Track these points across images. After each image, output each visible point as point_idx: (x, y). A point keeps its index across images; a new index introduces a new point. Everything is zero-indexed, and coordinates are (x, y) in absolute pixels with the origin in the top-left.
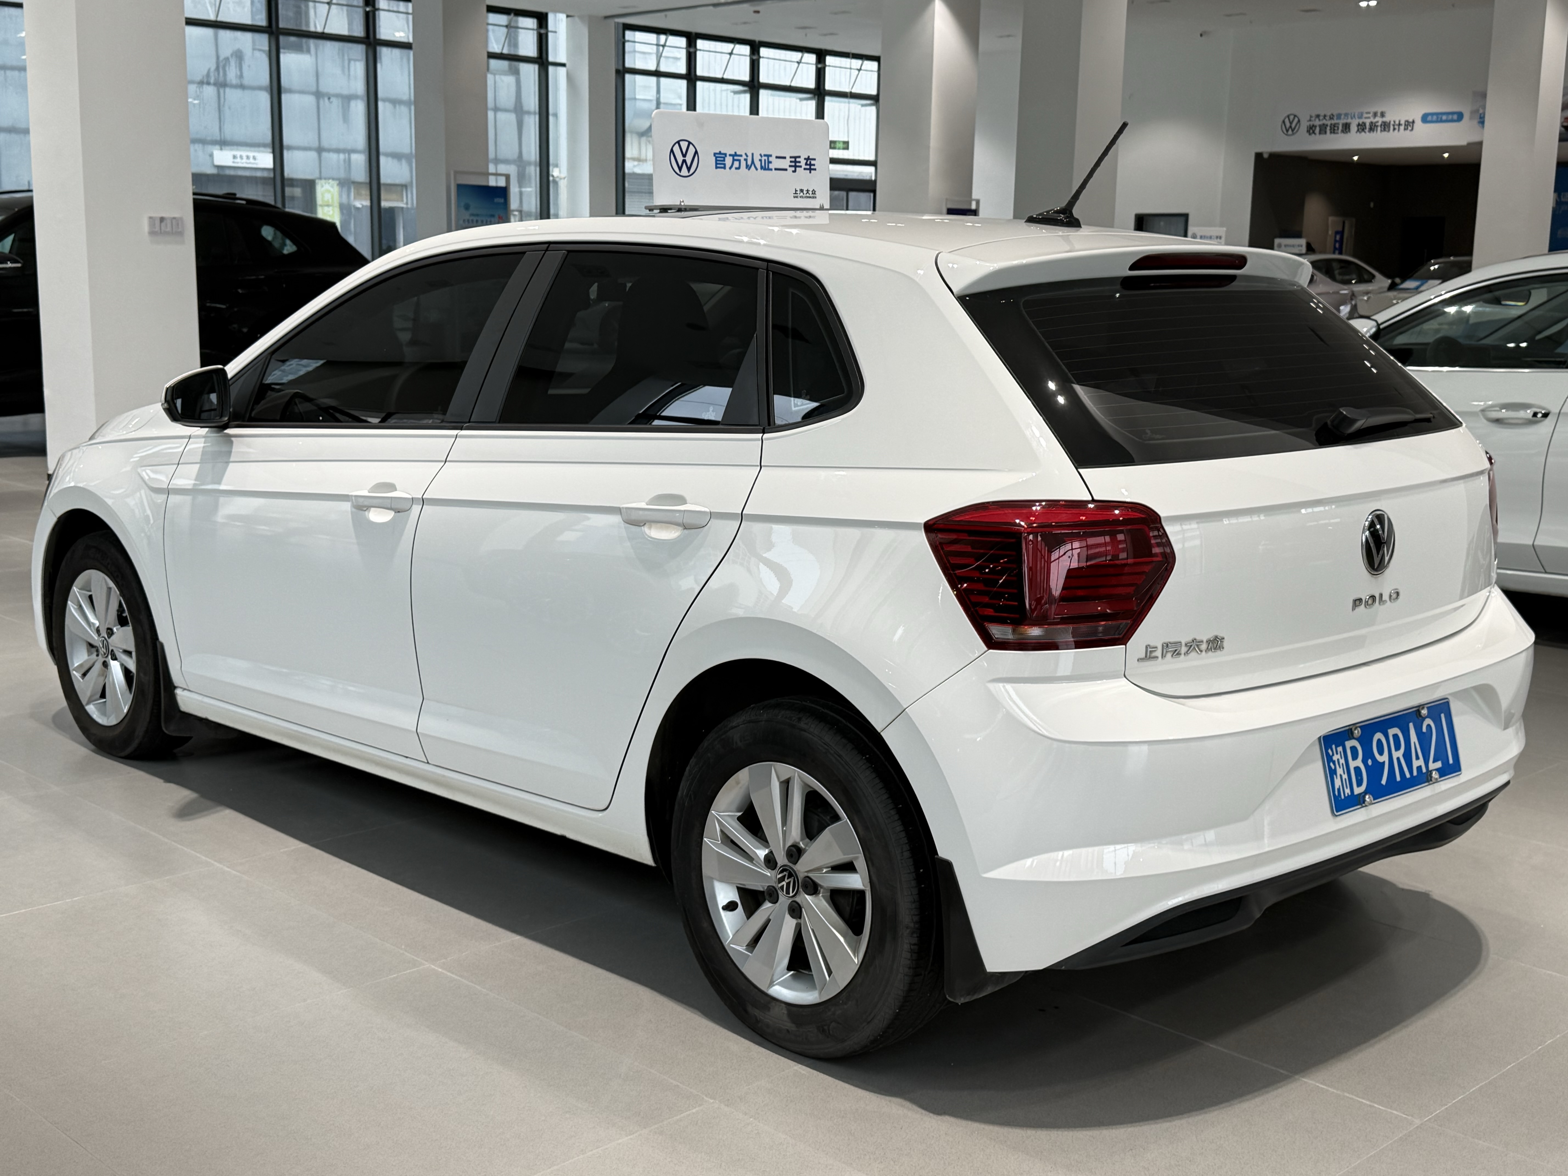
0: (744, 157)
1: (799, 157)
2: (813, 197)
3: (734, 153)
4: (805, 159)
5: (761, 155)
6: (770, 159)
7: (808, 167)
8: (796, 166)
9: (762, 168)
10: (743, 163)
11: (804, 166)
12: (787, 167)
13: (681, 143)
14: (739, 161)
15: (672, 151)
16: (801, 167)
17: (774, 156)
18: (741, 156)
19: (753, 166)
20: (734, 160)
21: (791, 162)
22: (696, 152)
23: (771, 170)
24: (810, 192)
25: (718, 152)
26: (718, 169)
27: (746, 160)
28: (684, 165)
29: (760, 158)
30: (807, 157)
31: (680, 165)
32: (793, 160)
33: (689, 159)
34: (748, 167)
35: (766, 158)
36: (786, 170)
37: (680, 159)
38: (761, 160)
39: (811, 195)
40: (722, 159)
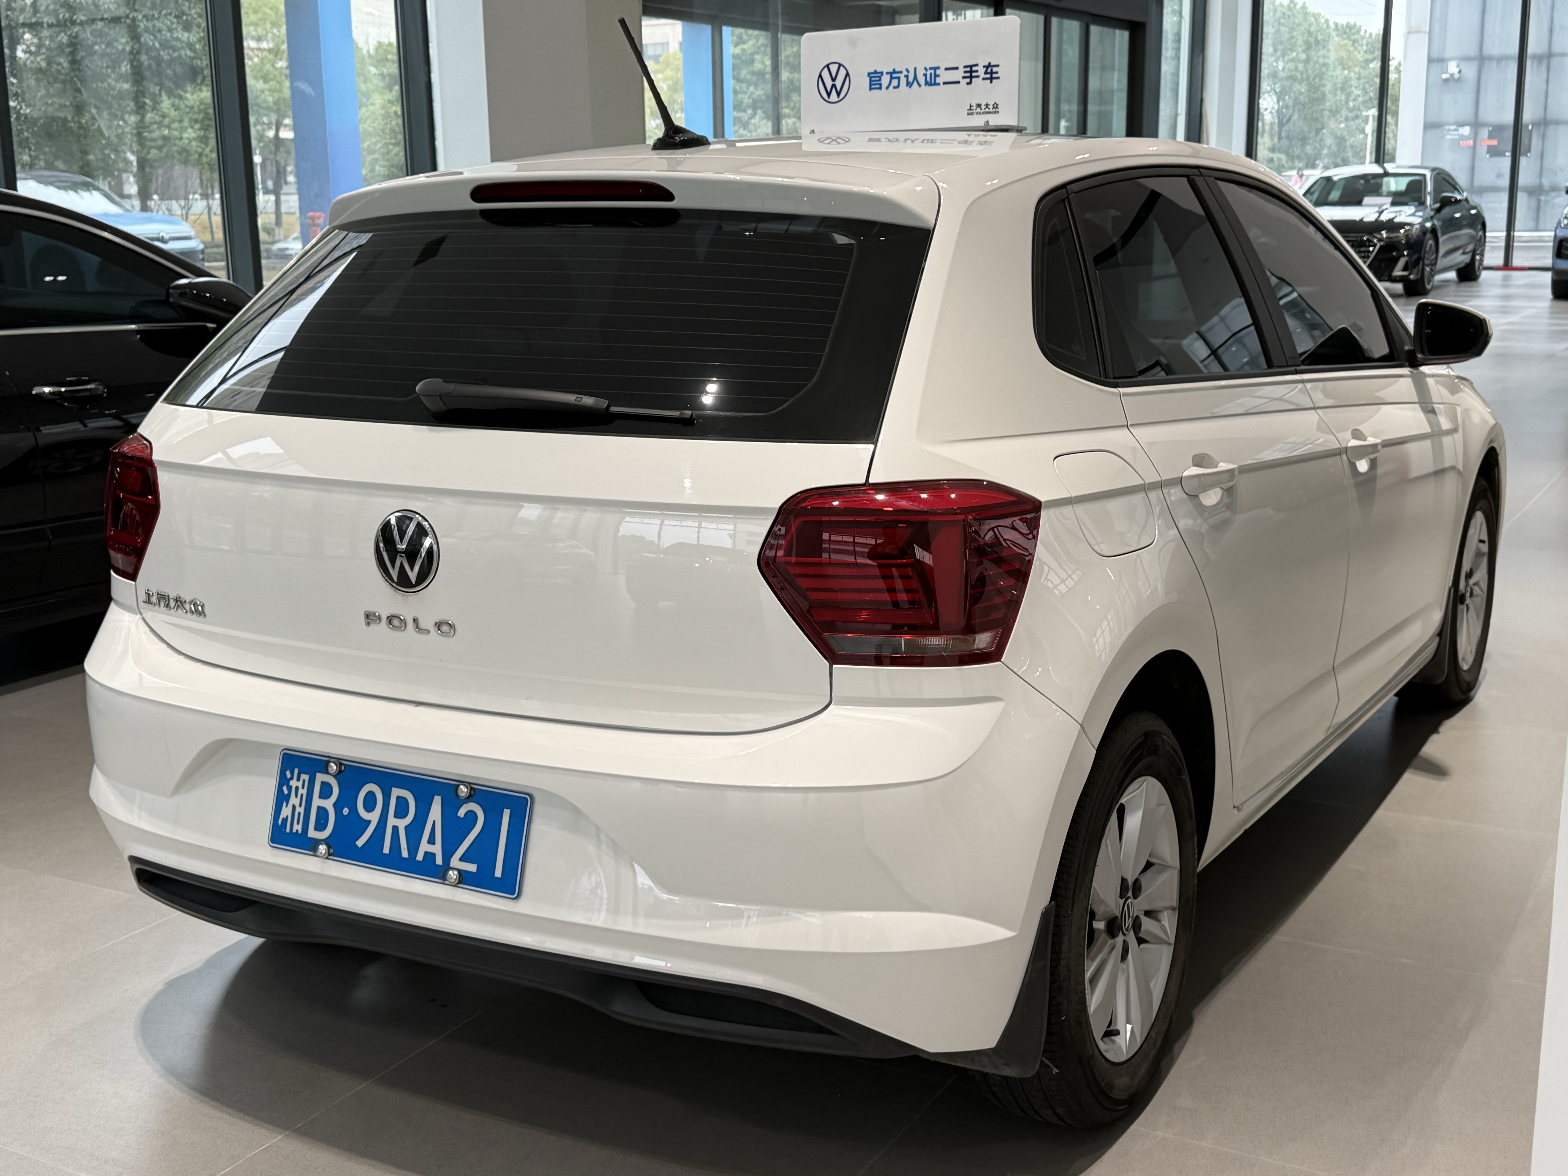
0: (905, 73)
1: (977, 65)
2: (995, 112)
3: (892, 71)
4: (984, 67)
5: (926, 69)
6: (938, 72)
7: (988, 76)
8: (971, 77)
9: (926, 83)
10: (903, 81)
11: (982, 75)
12: (960, 78)
13: (831, 66)
14: (899, 78)
15: (820, 76)
16: (978, 77)
17: (942, 68)
18: (901, 72)
19: (915, 83)
20: (892, 78)
21: (965, 72)
22: (847, 74)
23: (939, 84)
24: (991, 107)
25: (873, 71)
26: (873, 91)
27: (907, 76)
28: (834, 90)
29: (925, 72)
30: (987, 64)
31: (829, 90)
32: (968, 69)
33: (838, 83)
34: (909, 85)
35: (932, 71)
36: (958, 82)
37: (829, 84)
38: (925, 75)
39: (991, 110)
40: (878, 79)
